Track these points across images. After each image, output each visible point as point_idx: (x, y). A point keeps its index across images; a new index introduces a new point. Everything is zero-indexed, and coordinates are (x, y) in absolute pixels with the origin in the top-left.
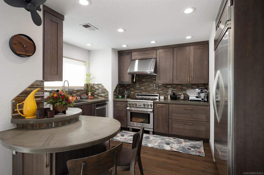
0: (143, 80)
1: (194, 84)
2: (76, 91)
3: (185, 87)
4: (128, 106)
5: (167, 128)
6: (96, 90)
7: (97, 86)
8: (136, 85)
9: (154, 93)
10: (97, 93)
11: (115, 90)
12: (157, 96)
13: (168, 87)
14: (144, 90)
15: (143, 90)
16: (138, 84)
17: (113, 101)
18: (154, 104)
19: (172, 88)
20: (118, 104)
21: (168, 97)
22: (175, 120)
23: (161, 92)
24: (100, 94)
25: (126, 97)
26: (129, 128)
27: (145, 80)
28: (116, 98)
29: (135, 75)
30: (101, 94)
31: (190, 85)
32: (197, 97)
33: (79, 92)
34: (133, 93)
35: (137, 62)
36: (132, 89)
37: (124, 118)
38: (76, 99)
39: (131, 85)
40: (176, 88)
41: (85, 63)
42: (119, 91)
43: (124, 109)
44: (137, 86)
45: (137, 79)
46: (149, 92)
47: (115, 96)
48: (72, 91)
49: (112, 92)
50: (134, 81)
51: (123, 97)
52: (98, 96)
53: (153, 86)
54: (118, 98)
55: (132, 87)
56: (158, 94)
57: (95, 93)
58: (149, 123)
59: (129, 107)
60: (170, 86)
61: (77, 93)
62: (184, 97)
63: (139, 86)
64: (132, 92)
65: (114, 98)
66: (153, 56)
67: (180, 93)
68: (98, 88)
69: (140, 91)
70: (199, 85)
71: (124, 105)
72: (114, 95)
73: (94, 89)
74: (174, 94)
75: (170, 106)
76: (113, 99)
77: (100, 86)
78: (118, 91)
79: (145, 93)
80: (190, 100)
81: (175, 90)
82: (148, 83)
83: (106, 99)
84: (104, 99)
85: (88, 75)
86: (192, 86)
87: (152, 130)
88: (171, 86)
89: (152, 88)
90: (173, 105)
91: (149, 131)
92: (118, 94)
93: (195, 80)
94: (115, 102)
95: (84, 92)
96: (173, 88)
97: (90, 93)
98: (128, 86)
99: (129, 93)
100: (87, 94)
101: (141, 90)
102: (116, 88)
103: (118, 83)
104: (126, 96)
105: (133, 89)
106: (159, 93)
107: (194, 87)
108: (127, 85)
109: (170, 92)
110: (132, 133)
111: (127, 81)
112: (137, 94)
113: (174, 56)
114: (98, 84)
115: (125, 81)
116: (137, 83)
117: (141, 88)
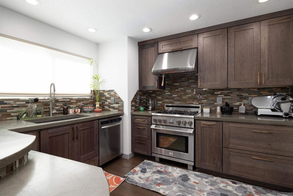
0: (175, 84)
1: (264, 88)
2: (75, 101)
3: (247, 93)
4: (152, 123)
5: (219, 164)
6: (106, 99)
7: (108, 94)
8: (165, 91)
9: (192, 103)
10: (108, 103)
11: (134, 98)
12: (199, 107)
13: (215, 93)
14: (177, 98)
15: (175, 98)
16: (168, 90)
17: (130, 116)
18: (196, 121)
19: (223, 95)
20: (138, 120)
21: (216, 109)
22: (236, 151)
23: (205, 101)
24: (112, 104)
25: (150, 110)
26: (154, 157)
27: (178, 84)
28: (135, 111)
29: (163, 77)
30: (114, 105)
31: (256, 90)
32: (273, 110)
33: (82, 102)
34: (161, 102)
35: (166, 55)
36: (159, 98)
37: (146, 142)
38: (75, 111)
39: (157, 91)
40: (229, 96)
41: (91, 61)
42: (140, 100)
43: (146, 128)
44: (166, 93)
45: (166, 82)
46: (185, 101)
47: (134, 108)
48: (69, 100)
49: (129, 102)
50: (162, 85)
51: (146, 109)
52: (110, 107)
53: (191, 92)
54: (139, 110)
55: (159, 95)
56: (198, 104)
57: (105, 103)
58: (187, 151)
59: (155, 125)
60: (219, 93)
61: (78, 103)
62: (246, 110)
63: (169, 93)
64: (159, 102)
65: (133, 111)
66: (192, 45)
67: (238, 104)
68: (109, 96)
69: (171, 101)
70: (273, 89)
71: (146, 122)
72: (132, 106)
73: (104, 98)
74: (227, 105)
75: (225, 125)
76: (130, 112)
77: (112, 93)
78: (138, 101)
79: (178, 103)
80: (259, 114)
81: (228, 98)
82: (183, 89)
83: (120, 112)
84: (117, 113)
85: (96, 78)
86: (259, 92)
87: (193, 164)
88: (221, 92)
89: (190, 96)
90: (231, 125)
91: (187, 164)
92: (138, 105)
93: (271, 80)
94: (133, 117)
95: (89, 102)
96: (225, 96)
97: (98, 103)
98: (153, 94)
99: (154, 103)
100: (95, 106)
101: (173, 98)
102: (135, 96)
103: (138, 89)
104: (150, 107)
105: (161, 98)
106: (200, 103)
107: (264, 92)
108: (152, 92)
109: (219, 101)
110: (158, 167)
111: (151, 85)
112: (166, 104)
113: (229, 41)
114: (109, 91)
115: (150, 85)
116: (166, 89)
117: (173, 96)
